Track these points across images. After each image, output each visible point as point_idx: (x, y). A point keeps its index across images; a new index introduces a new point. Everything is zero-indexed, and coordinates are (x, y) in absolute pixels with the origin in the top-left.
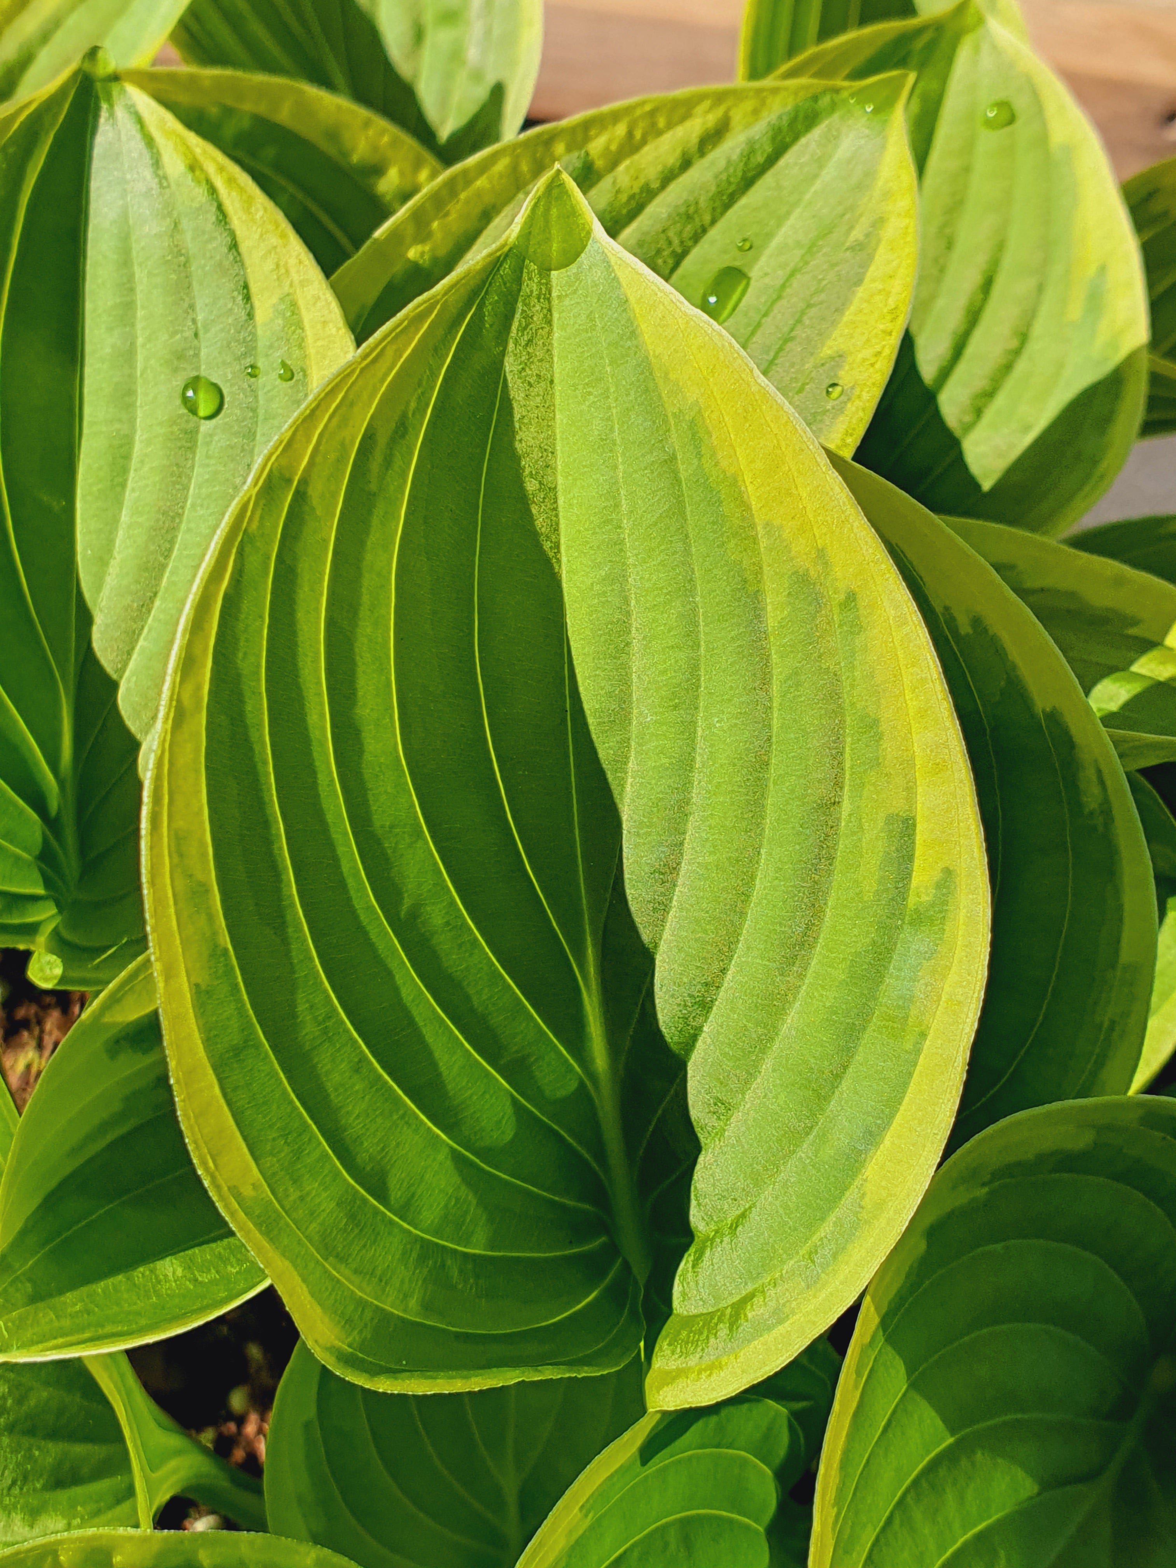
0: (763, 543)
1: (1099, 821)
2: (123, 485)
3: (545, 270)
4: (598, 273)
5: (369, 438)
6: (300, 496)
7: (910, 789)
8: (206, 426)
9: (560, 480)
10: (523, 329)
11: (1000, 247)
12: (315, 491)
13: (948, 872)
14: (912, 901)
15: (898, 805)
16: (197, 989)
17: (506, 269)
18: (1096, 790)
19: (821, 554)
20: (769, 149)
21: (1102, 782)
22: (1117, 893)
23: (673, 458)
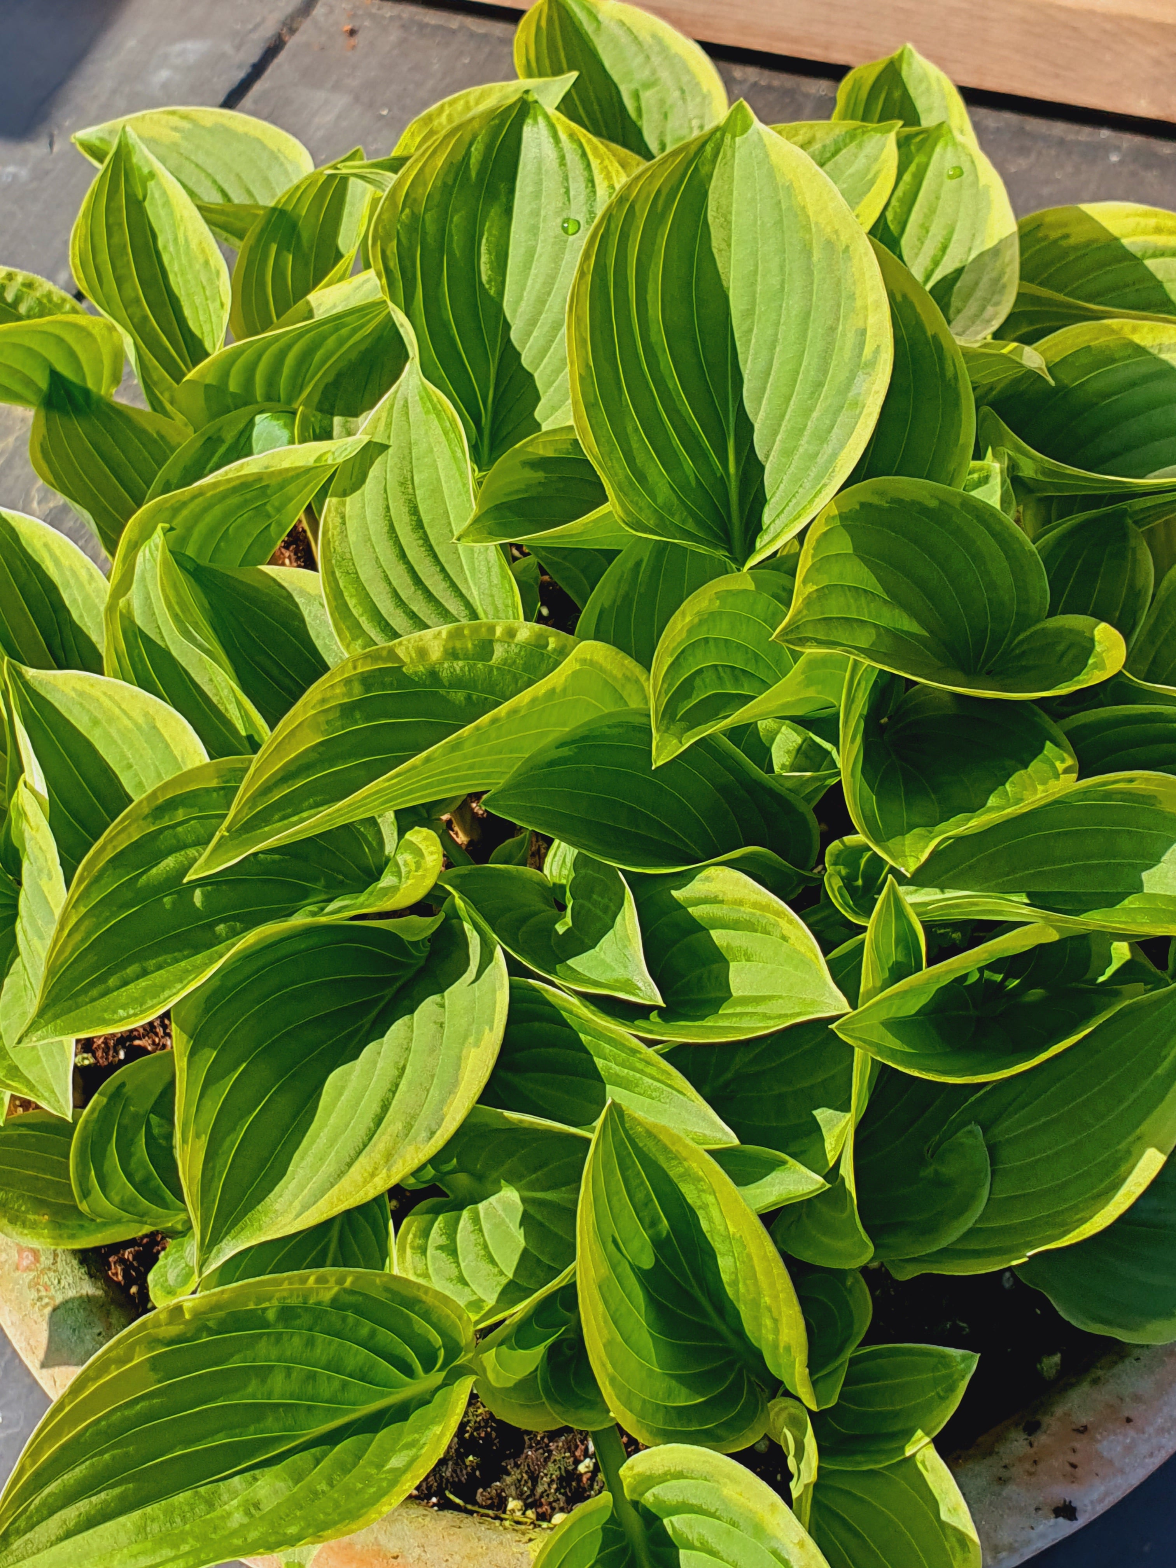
0: (814, 230)
1: (953, 382)
2: (530, 269)
3: (733, 137)
4: (755, 137)
5: (659, 192)
6: (632, 207)
7: (866, 318)
8: (571, 238)
9: (734, 218)
10: (723, 158)
11: (951, 233)
12: (637, 207)
13: (878, 346)
14: (863, 359)
15: (861, 324)
16: (580, 375)
17: (718, 134)
18: (952, 368)
19: (836, 232)
20: (833, 149)
21: (954, 365)
22: (960, 415)
23: (780, 202)
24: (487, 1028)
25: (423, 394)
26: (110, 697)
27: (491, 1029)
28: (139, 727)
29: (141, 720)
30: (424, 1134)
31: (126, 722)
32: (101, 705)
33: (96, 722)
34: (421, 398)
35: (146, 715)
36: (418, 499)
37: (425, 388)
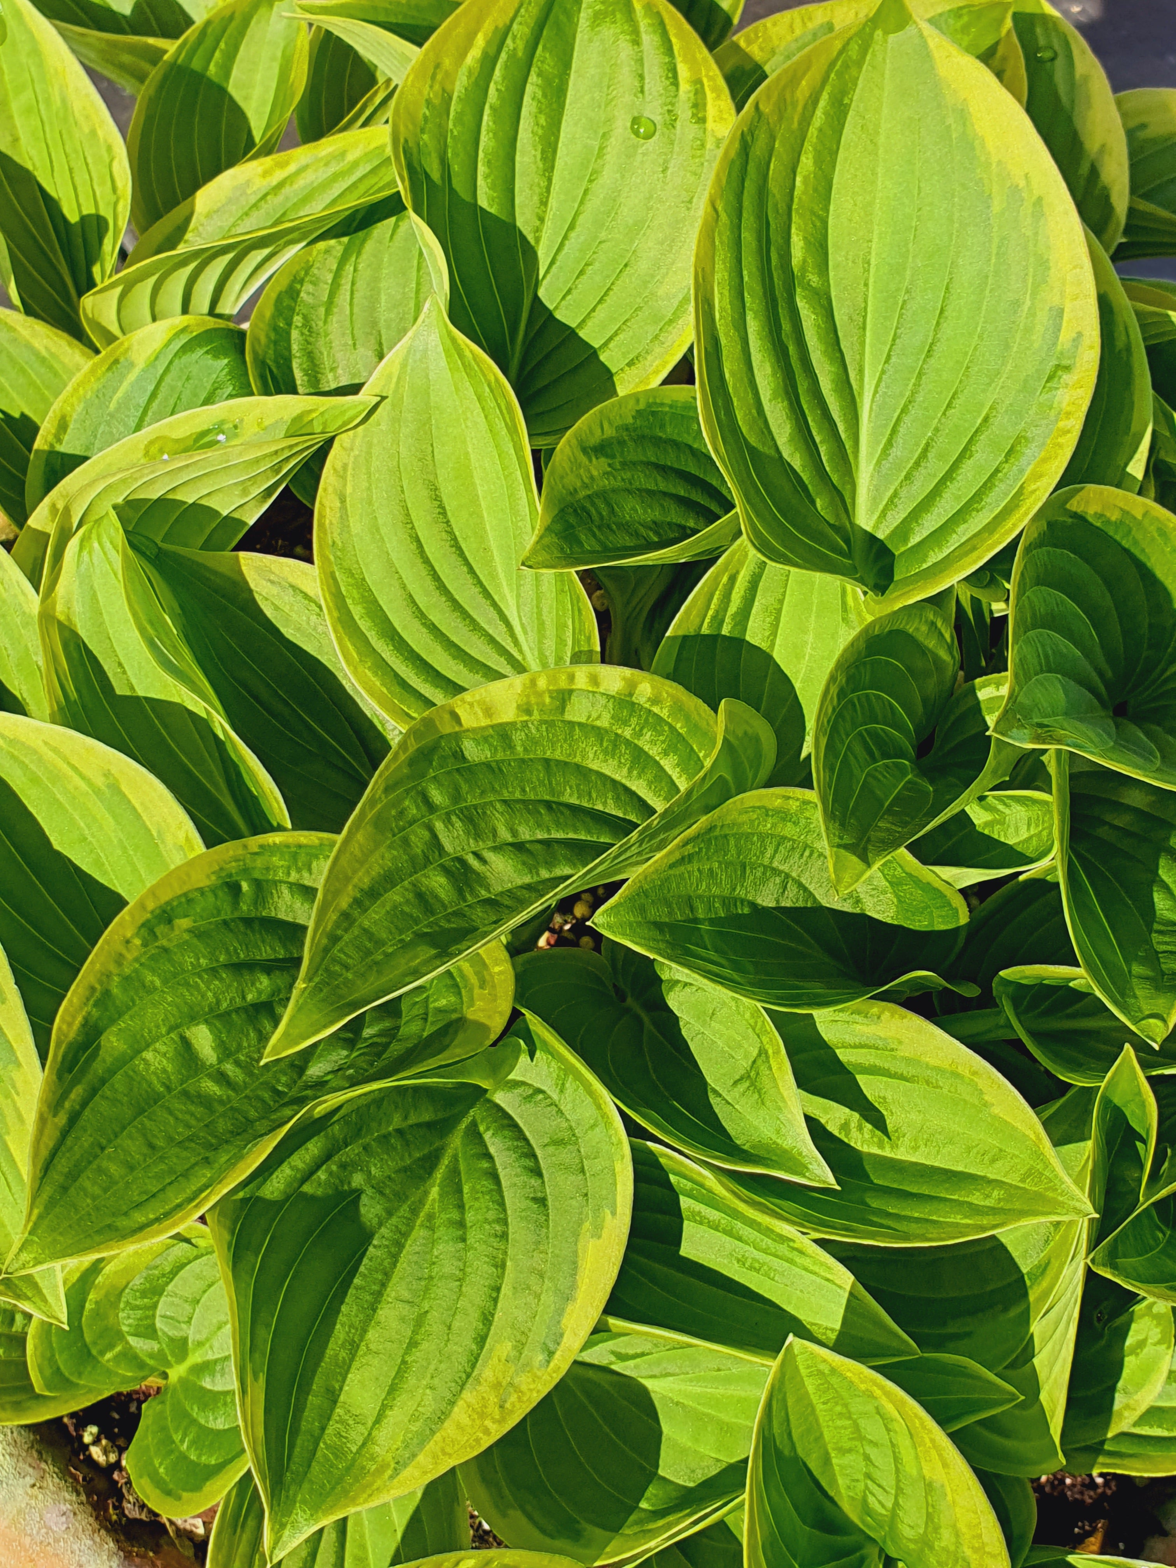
1: (1124, 355)
7: (1063, 294)
13: (1080, 333)
14: (1059, 348)
15: (1056, 302)
19: (1026, 176)
21: (1127, 334)
23: (949, 128)
24: (608, 1211)
25: (448, 342)
26: (55, 750)
27: (614, 1213)
28: (97, 792)
29: (100, 781)
30: (541, 1357)
31: (77, 780)
32: (40, 760)
33: (35, 780)
34: (446, 351)
35: (107, 774)
36: (440, 479)
37: (453, 340)
